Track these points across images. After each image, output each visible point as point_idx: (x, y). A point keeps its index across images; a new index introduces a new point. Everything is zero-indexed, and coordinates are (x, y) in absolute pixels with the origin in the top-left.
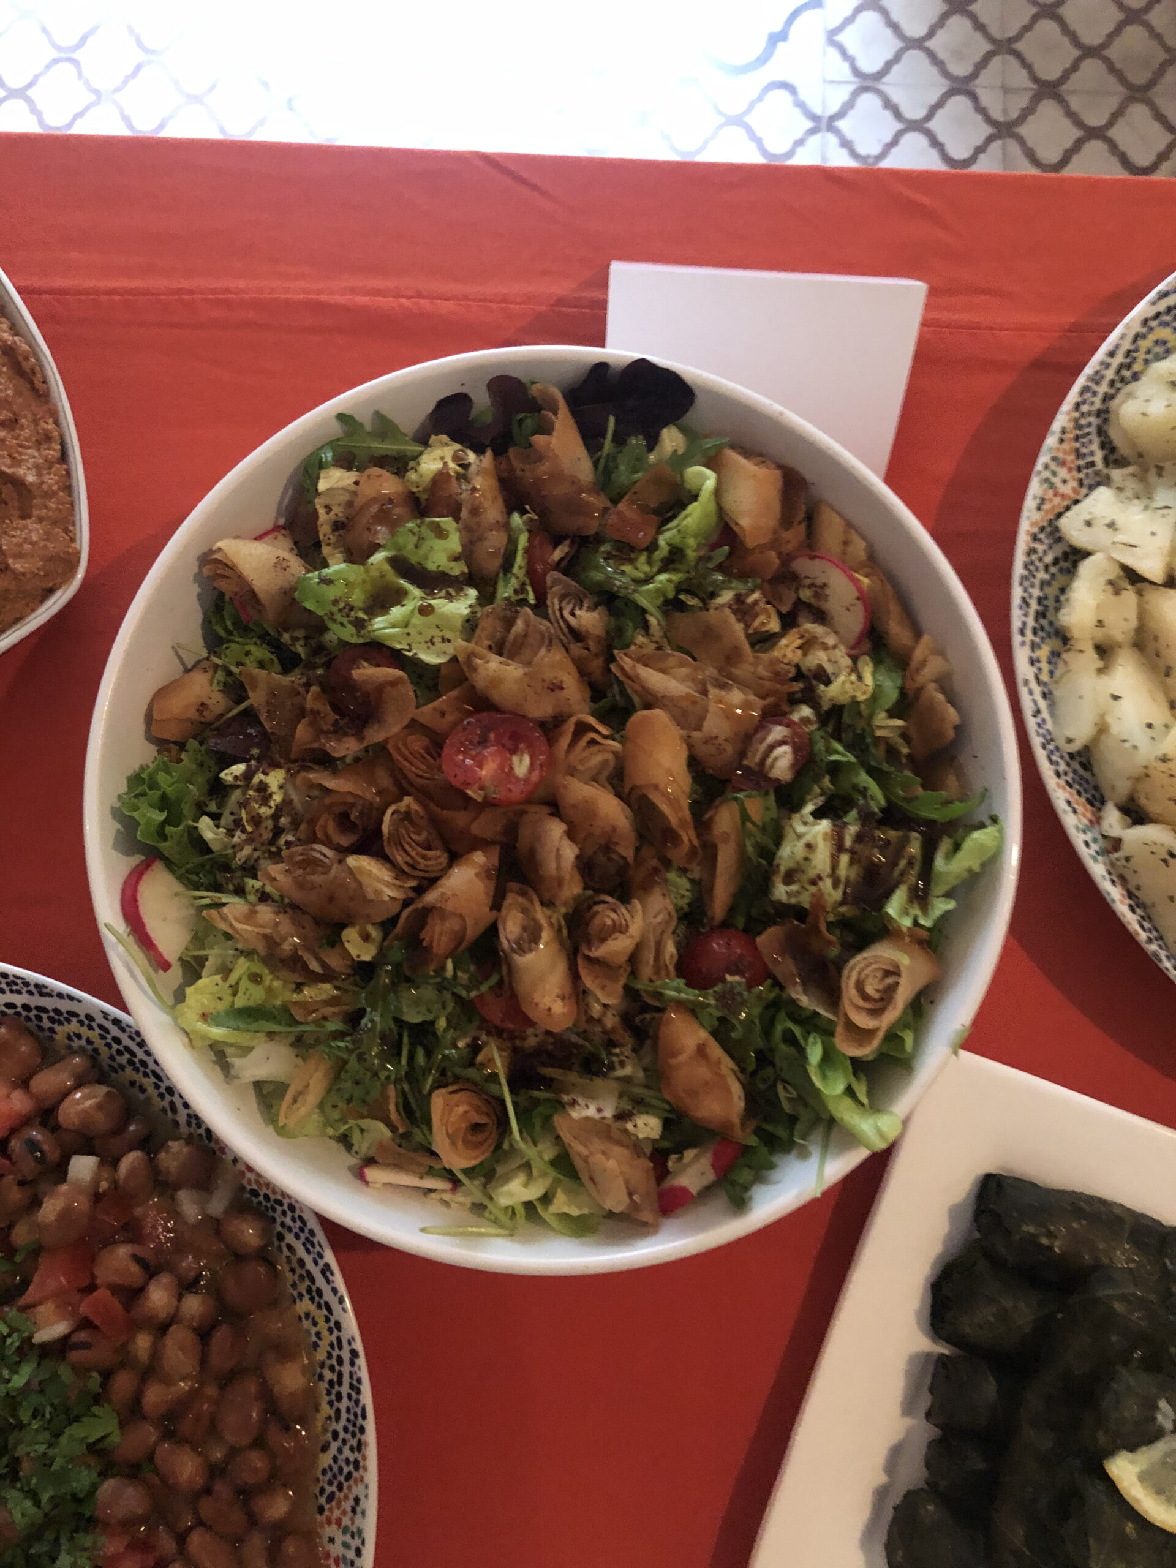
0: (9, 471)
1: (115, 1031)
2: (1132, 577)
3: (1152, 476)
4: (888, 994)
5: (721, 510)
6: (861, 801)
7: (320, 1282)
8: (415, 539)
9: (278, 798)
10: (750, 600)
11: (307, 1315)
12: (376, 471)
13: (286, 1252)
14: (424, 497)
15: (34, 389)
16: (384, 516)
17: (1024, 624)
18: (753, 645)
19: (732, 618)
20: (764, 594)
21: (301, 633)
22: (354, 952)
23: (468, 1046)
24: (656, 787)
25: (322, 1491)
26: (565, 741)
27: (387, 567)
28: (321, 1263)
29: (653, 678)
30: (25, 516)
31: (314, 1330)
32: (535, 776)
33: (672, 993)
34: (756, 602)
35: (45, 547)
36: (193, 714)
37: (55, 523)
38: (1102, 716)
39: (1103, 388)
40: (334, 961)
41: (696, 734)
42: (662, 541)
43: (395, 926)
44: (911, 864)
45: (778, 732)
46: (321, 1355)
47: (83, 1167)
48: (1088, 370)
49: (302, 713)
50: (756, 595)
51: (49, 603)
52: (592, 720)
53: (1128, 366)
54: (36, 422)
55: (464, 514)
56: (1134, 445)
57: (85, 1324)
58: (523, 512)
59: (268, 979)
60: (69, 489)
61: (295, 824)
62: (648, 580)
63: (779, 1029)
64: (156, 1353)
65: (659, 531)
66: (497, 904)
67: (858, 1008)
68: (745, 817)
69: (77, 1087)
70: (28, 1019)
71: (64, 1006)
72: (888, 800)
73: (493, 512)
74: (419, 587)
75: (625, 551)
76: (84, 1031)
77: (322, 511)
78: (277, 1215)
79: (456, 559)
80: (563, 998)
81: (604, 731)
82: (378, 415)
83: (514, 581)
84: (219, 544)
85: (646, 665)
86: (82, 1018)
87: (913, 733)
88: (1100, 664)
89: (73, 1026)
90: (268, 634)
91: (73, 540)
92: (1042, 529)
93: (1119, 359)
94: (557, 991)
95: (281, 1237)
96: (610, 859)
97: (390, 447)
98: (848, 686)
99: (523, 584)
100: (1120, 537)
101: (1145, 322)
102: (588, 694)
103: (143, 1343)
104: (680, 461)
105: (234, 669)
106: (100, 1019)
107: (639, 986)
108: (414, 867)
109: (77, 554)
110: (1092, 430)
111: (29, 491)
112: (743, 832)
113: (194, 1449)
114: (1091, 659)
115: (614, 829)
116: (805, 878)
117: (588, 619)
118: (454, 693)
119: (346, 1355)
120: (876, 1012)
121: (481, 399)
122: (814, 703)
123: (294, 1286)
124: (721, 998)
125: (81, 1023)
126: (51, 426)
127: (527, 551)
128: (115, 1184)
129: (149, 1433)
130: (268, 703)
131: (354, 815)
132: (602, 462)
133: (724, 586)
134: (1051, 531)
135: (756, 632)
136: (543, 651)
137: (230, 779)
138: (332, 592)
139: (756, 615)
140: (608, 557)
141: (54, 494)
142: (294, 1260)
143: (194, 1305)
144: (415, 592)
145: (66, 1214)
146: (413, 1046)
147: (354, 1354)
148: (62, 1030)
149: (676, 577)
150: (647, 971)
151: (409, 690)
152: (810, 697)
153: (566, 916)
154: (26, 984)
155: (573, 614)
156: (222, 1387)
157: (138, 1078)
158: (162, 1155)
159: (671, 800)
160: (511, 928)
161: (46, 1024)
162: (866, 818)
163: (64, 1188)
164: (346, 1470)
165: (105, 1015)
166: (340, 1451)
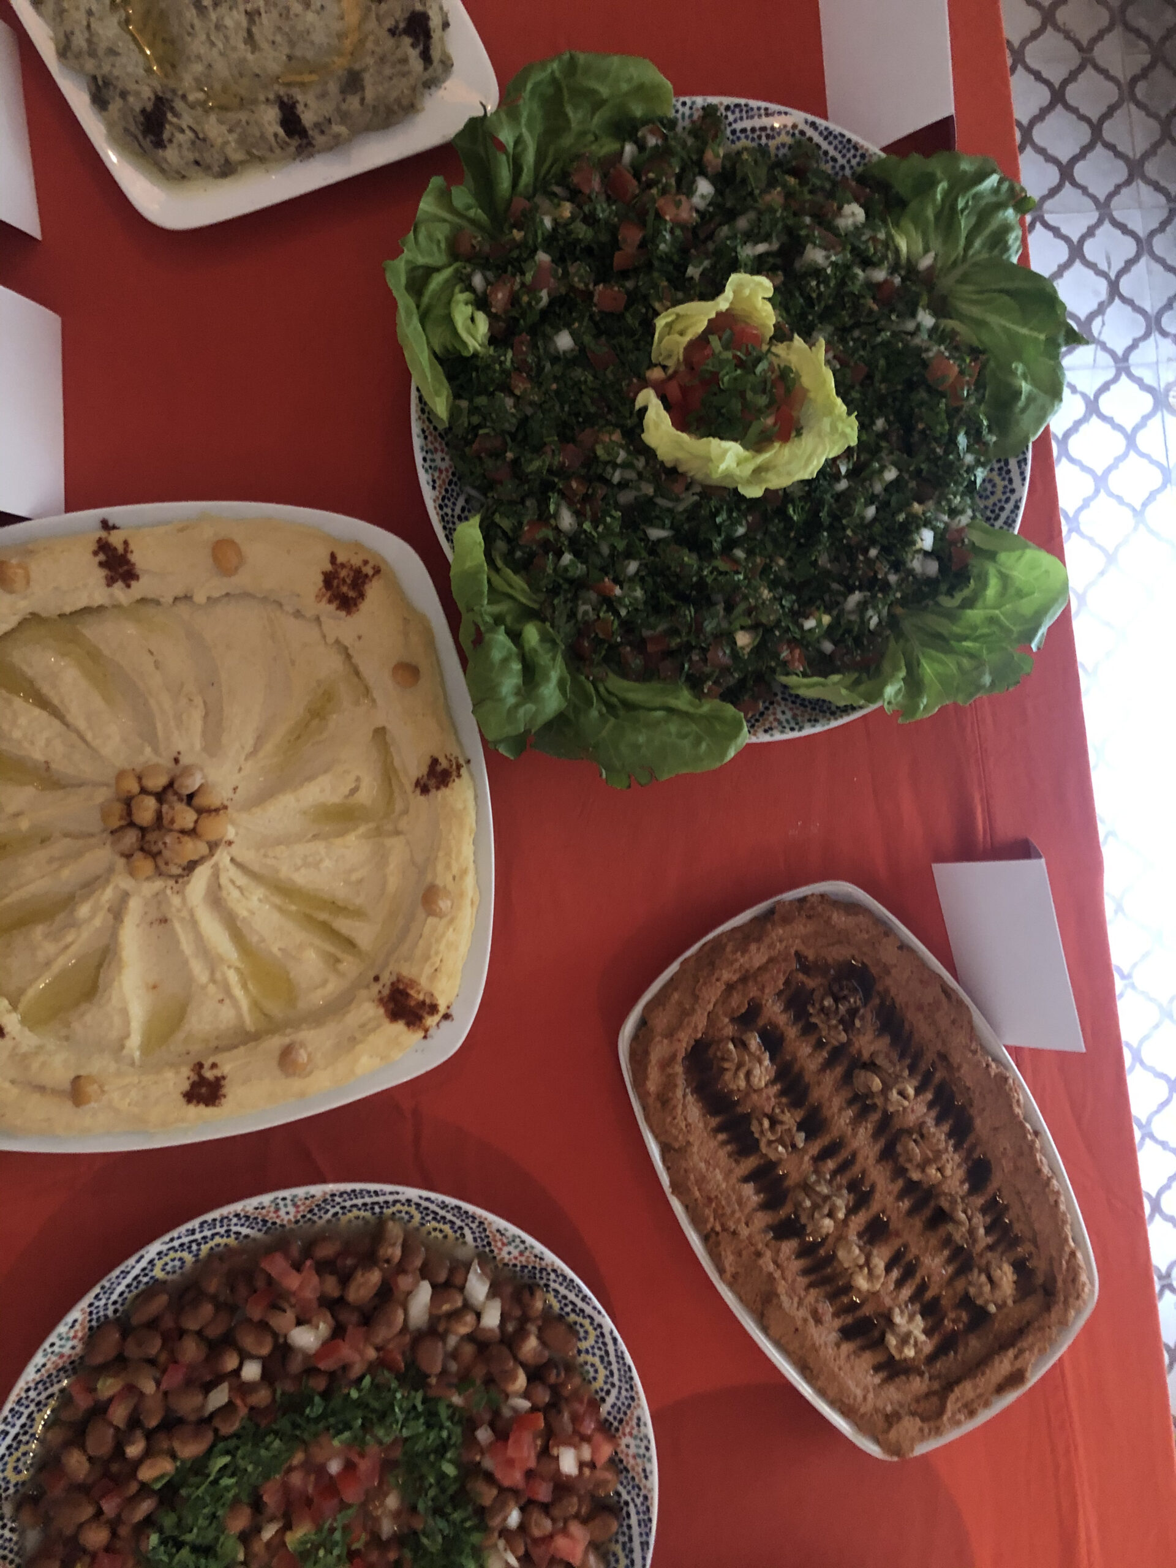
148: (618, 1549)
154: (647, 1535)
161: (621, 1539)
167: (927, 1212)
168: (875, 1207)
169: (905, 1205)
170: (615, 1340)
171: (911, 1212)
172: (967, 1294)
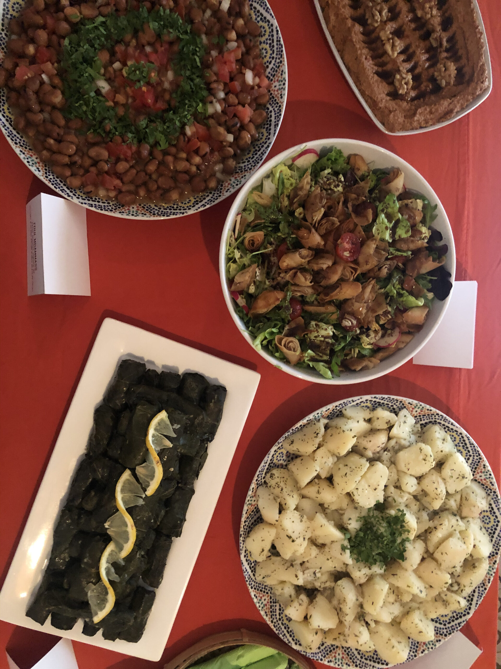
0: (418, 112)
1: (266, 146)
2: (390, 428)
3: (419, 435)
4: (289, 349)
5: (412, 308)
6: (337, 344)
7: (200, 204)
8: (405, 225)
9: (336, 190)
10: (389, 315)
11: (190, 200)
12: (422, 215)
13: (207, 194)
14: (415, 228)
15: (441, 118)
16: (410, 217)
17: (377, 398)
18: (377, 316)
19: (384, 310)
20: (390, 319)
21: (378, 195)
22: (297, 211)
23: (272, 242)
24: (341, 289)
25: (145, 205)
26: (353, 266)
27: (397, 218)
28: (206, 204)
29: (369, 289)
30: (405, 117)
31: (186, 202)
32: (344, 257)
33: (289, 294)
34: (388, 317)
35: (396, 123)
36: (357, 166)
37: (403, 125)
38: (353, 418)
39: (443, 422)
40: (295, 206)
41: (354, 300)
42: (404, 291)
43: (305, 221)
44: (321, 357)
45: (355, 322)
46: (180, 204)
47: (230, 138)
48: (448, 417)
49: (358, 195)
50: (390, 317)
51: (380, 124)
52: (358, 273)
53: (448, 430)
54: (431, 119)
55: (412, 238)
56: (427, 431)
57: (189, 140)
58: (412, 255)
59: (291, 188)
60: (412, 129)
61: (329, 194)
62: (395, 288)
63: (278, 323)
64: (182, 159)
65: (407, 291)
66: (310, 248)
67: (286, 341)
68: (333, 313)
69: (251, 135)
70: (267, 121)
71: (272, 131)
72: (337, 351)
73: (412, 246)
74: (392, 227)
75: (401, 282)
76: (264, 137)
77: (411, 201)
78: (217, 192)
79: (399, 236)
80: (287, 265)
81: (355, 276)
82: (437, 215)
83: (394, 252)
84: (403, 174)
85: (372, 287)
86: (269, 137)
87: (353, 359)
88: (366, 419)
89: (266, 134)
90: (377, 187)
91: (398, 131)
92: (403, 404)
93: (451, 427)
94: (289, 263)
95: (211, 193)
96: (321, 278)
97: (428, 219)
98: (366, 341)
99: (393, 254)
100: (402, 424)
101: (461, 434)
102: (364, 272)
103: (184, 155)
104: (425, 298)
105: (369, 178)
106: (269, 142)
107: (289, 286)
108: (321, 225)
109: (394, 132)
110: (431, 420)
111: (412, 118)
112: (328, 314)
113: (156, 170)
114: (367, 417)
115: (330, 279)
116: (318, 329)
117: (385, 271)
118: (365, 236)
119: (182, 211)
120: (285, 346)
121: (441, 244)
122: (361, 333)
123: (198, 197)
124: (287, 306)
125: (267, 136)
126: (430, 123)
127: (402, 255)
128: (225, 146)
129: (160, 157)
130: (361, 187)
131: (332, 210)
132: (425, 276)
133: (392, 308)
134: (403, 407)
135: (380, 317)
136: (376, 259)
137: (340, 177)
138: (391, 203)
139: (385, 317)
140: (400, 277)
141: (411, 125)
142: (205, 197)
143: (194, 169)
144: (391, 225)
145: (219, 133)
146: (272, 227)
147: (183, 213)
148: (264, 131)
149: (395, 295)
150: (293, 288)
151: (366, 224)
152: (362, 333)
153: (305, 267)
154: (278, 121)
155: (386, 267)
156: (172, 177)
157: (252, 153)
158: (232, 160)
159: (336, 295)
160: (304, 252)
161: (266, 126)
162: (333, 345)
163: (226, 133)
164: (152, 211)
165: (270, 143)
166: (156, 210)
167: (422, 32)
168: (400, 21)
169: (413, 26)
170: (277, 31)
171: (415, 30)
172: (433, 75)
